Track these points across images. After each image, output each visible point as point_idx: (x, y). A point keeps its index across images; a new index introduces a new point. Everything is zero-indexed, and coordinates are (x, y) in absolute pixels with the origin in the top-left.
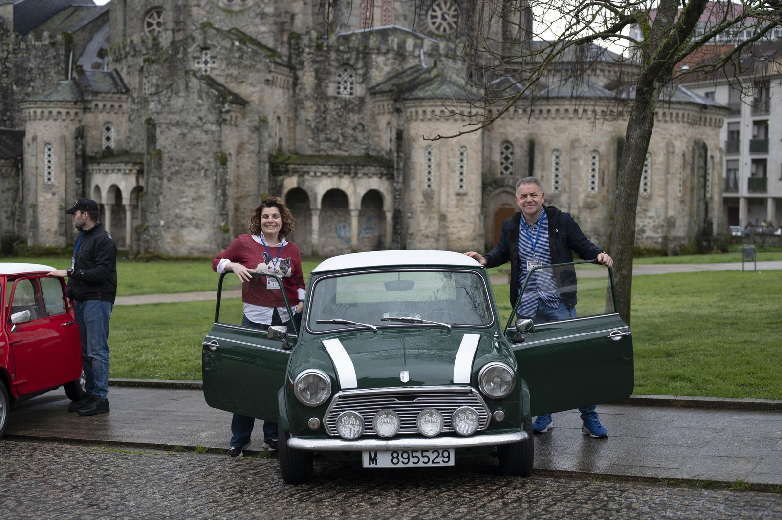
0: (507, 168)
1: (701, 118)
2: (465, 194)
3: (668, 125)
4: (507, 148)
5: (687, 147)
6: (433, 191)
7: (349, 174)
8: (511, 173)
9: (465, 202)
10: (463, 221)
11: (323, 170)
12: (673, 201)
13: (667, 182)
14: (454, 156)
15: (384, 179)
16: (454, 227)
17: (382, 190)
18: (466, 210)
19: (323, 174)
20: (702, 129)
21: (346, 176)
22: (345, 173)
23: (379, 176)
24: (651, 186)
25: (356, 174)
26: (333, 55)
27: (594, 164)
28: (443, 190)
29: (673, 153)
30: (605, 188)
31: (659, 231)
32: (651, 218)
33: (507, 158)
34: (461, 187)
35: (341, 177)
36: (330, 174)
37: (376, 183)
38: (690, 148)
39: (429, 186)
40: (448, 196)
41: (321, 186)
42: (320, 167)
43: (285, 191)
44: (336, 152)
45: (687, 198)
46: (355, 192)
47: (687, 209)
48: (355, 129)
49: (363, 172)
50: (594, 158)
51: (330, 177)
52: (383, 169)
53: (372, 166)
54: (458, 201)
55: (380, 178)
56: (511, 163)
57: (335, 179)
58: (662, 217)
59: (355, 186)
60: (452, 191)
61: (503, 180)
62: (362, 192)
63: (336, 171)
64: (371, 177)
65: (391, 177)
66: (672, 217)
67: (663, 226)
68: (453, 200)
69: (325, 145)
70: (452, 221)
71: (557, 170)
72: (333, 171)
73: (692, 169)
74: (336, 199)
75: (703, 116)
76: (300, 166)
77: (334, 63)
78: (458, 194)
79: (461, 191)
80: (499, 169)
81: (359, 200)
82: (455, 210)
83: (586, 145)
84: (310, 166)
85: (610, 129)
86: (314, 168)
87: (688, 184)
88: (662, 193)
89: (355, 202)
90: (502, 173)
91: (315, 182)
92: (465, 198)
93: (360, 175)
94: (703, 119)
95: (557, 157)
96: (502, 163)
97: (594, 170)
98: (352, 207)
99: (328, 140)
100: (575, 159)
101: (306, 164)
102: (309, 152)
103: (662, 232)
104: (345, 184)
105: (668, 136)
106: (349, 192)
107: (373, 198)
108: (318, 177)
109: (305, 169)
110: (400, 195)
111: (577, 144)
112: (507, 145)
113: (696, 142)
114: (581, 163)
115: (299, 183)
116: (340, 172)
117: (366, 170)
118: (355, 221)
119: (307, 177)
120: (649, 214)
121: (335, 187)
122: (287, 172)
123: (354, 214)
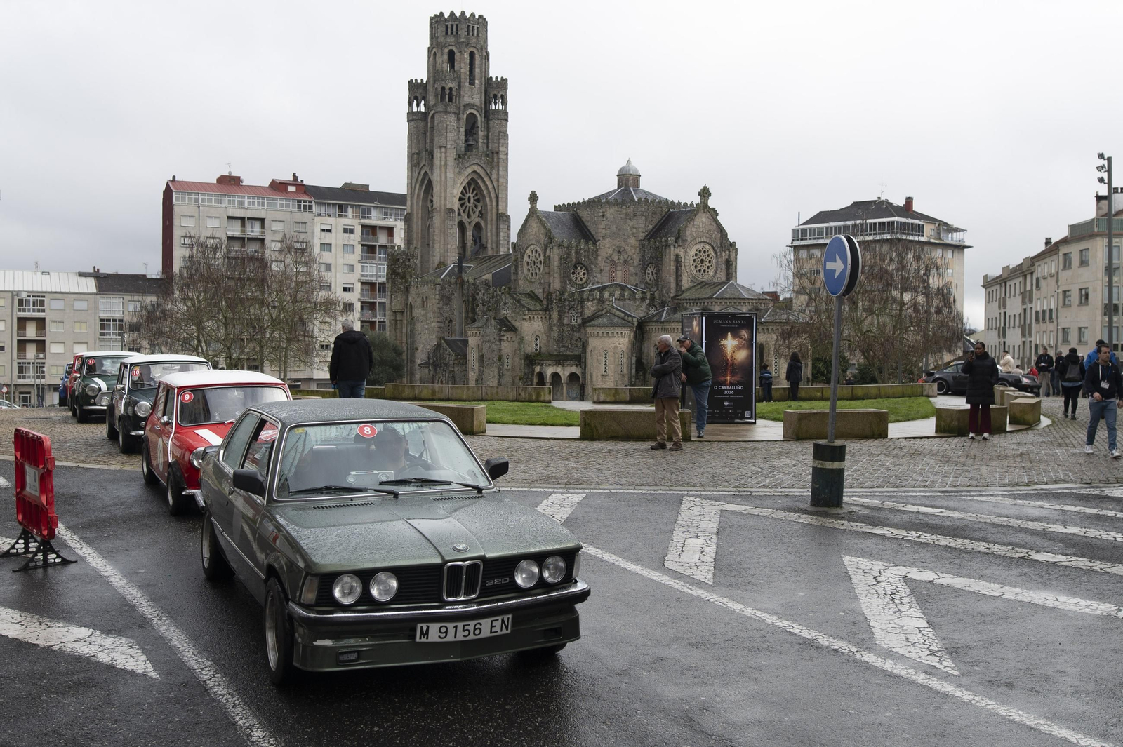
7: (560, 365)
14: (600, 356)
15: (579, 367)
17: (577, 372)
19: (549, 365)
23: (575, 365)
25: (564, 365)
26: (567, 303)
34: (605, 371)
37: (574, 369)
40: (597, 377)
41: (549, 371)
42: (547, 362)
43: (535, 373)
44: (568, 353)
46: (564, 374)
48: (576, 340)
49: (567, 364)
51: (552, 366)
52: (575, 362)
53: (571, 361)
57: (555, 367)
59: (564, 371)
60: (599, 374)
62: (567, 374)
63: (554, 364)
64: (571, 366)
65: (581, 366)
69: (562, 349)
74: (556, 376)
76: (540, 361)
77: (567, 307)
78: (603, 375)
81: (566, 378)
86: (545, 362)
89: (564, 378)
91: (546, 369)
93: (566, 366)
98: (563, 381)
99: (564, 347)
102: (555, 353)
104: (559, 370)
106: (561, 374)
107: (573, 377)
108: (547, 366)
109: (542, 363)
110: (584, 374)
115: (540, 369)
116: (556, 364)
117: (568, 362)
118: (565, 387)
119: (543, 367)
121: (555, 371)
122: (535, 364)
123: (564, 385)
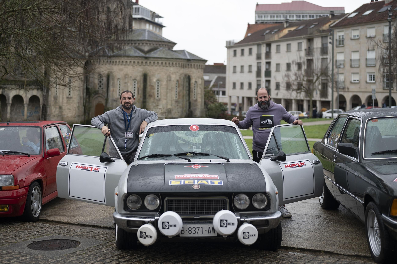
0: (100, 86)
1: (188, 65)
2: (71, 98)
3: (168, 68)
4: (101, 77)
5: (180, 78)
6: (57, 96)
7: (23, 88)
8: (102, 88)
9: (71, 101)
10: (70, 109)
11: (12, 87)
12: (170, 102)
13: (167, 93)
15: (39, 91)
16: (65, 112)
17: (38, 95)
18: (72, 104)
19: (12, 88)
20: (190, 70)
21: (22, 90)
22: (22, 88)
23: (37, 89)
24: (160, 95)
25: (26, 89)
27: (135, 85)
28: (61, 96)
29: (170, 80)
30: (140, 96)
31: (164, 114)
32: (160, 109)
33: (101, 82)
34: (70, 95)
35: (20, 90)
36: (15, 89)
37: (35, 93)
38: (182, 78)
39: (56, 94)
40: (63, 99)
41: (12, 94)
42: (11, 86)
45: (180, 100)
46: (26, 96)
47: (180, 105)
49: (29, 88)
50: (135, 82)
51: (15, 90)
52: (38, 86)
53: (33, 85)
54: (68, 101)
55: (38, 90)
56: (102, 84)
57: (18, 91)
58: (165, 109)
59: (26, 94)
60: (65, 97)
61: (98, 91)
62: (29, 96)
63: (18, 87)
64: (33, 90)
65: (42, 90)
66: (170, 109)
67: (166, 112)
68: (65, 100)
69: (18, 76)
70: (65, 109)
71: (119, 87)
72: (16, 87)
73: (183, 87)
74: (18, 99)
75: (190, 64)
76: (3, 85)
78: (68, 98)
79: (70, 96)
80: (98, 86)
81: (28, 100)
82: (66, 105)
83: (131, 77)
84: (6, 85)
85: (142, 70)
86: (8, 86)
87: (181, 94)
88: (165, 98)
89: (26, 100)
90: (99, 88)
91: (9, 92)
92: (71, 99)
93: (28, 89)
94: (190, 65)
95: (120, 82)
96: (99, 84)
97: (135, 87)
98: (25, 103)
100: (126, 83)
101: (5, 84)
102: (11, 79)
103: (166, 115)
104: (22, 93)
105: (168, 73)
106: (23, 96)
107: (34, 99)
108: (10, 90)
109: (5, 86)
110: (46, 98)
111: (127, 76)
112: (100, 76)
113: (185, 75)
114: (129, 84)
115: (2, 92)
116: (19, 88)
117: (31, 87)
118: (26, 109)
119: (6, 90)
120: (159, 107)
121: (17, 94)
123: (25, 105)
